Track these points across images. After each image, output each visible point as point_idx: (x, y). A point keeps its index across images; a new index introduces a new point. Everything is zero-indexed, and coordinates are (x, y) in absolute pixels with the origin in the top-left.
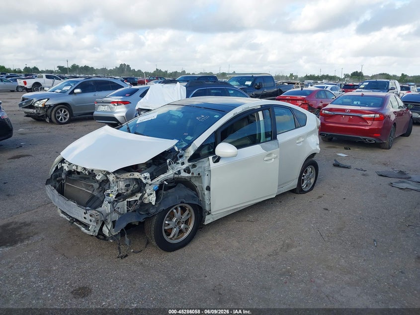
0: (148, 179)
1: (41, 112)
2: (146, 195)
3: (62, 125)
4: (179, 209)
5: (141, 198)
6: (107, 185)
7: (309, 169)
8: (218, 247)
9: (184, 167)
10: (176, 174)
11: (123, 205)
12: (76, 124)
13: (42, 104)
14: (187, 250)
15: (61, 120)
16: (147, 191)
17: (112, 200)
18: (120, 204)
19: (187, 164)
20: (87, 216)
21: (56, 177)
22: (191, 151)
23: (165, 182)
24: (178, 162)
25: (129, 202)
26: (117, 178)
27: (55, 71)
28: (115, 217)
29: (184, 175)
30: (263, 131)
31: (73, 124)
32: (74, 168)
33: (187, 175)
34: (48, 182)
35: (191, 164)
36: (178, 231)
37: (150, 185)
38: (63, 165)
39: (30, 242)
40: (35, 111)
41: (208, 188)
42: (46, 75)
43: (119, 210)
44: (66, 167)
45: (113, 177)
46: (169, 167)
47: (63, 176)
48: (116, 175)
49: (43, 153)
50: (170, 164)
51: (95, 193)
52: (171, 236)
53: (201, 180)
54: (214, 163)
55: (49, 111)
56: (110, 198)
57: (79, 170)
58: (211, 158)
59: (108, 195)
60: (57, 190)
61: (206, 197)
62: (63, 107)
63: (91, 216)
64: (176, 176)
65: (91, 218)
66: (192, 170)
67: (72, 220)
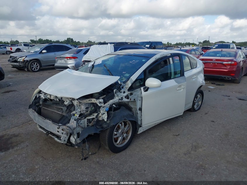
0: (102, 103)
1: (22, 65)
2: (100, 115)
3: (35, 73)
4: (123, 123)
5: (97, 116)
6: (73, 108)
7: (199, 96)
8: (148, 149)
9: (125, 94)
10: (120, 99)
11: (84, 122)
12: (43, 72)
13: (23, 60)
14: (128, 151)
15: (35, 69)
16: (101, 112)
17: (76, 118)
18: (82, 121)
19: (127, 93)
20: (60, 130)
21: (36, 103)
22: (129, 84)
23: (114, 105)
24: (121, 91)
25: (88, 120)
26: (80, 103)
27: (29, 43)
28: (79, 130)
29: (125, 100)
30: (173, 71)
31: (42, 72)
32: (49, 96)
33: (127, 100)
34: (30, 107)
35: (129, 92)
36: (122, 139)
37: (103, 107)
38: (40, 95)
39: (18, 148)
40: (18, 64)
41: (140, 109)
42: (24, 44)
43: (82, 125)
44: (42, 96)
45: (77, 102)
46: (115, 95)
47: (41, 103)
48: (79, 101)
49: (24, 89)
50: (116, 93)
51: (64, 114)
52: (118, 142)
53: (136, 103)
54: (145, 92)
55: (27, 64)
56: (75, 117)
57: (52, 98)
58: (142, 88)
59: (74, 115)
60: (37, 112)
61: (139, 115)
62: (36, 62)
63: (62, 130)
64: (120, 101)
65: (62, 131)
66: (130, 97)
67: (48, 132)
